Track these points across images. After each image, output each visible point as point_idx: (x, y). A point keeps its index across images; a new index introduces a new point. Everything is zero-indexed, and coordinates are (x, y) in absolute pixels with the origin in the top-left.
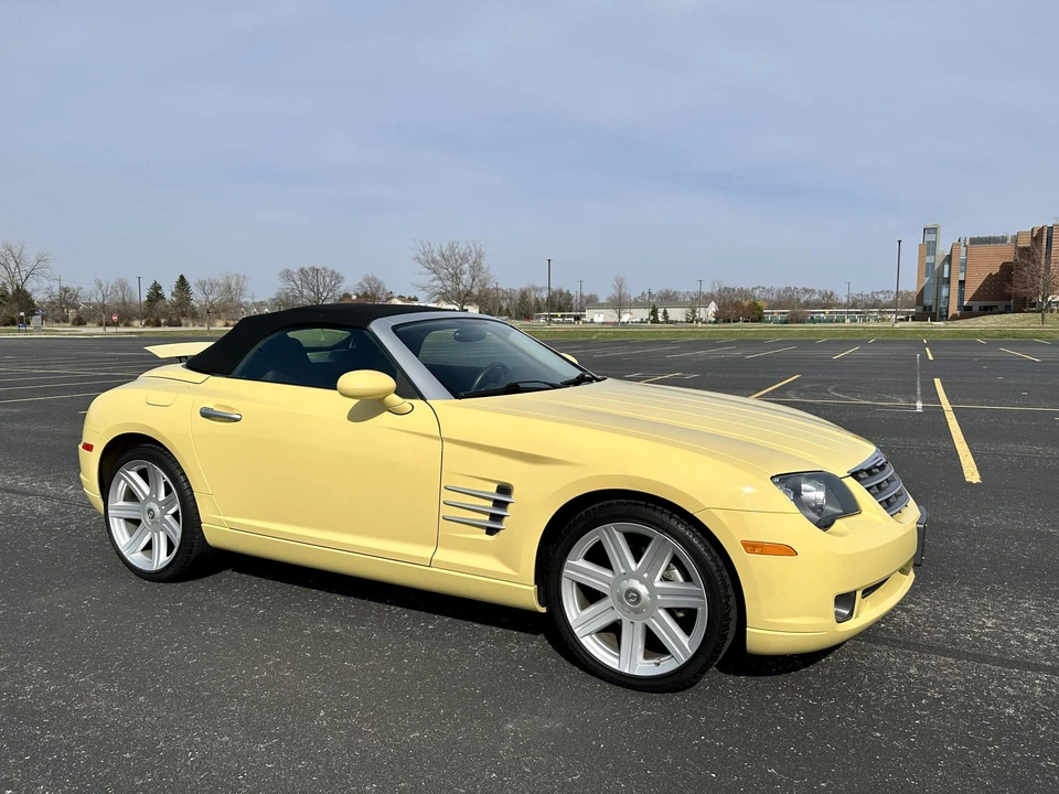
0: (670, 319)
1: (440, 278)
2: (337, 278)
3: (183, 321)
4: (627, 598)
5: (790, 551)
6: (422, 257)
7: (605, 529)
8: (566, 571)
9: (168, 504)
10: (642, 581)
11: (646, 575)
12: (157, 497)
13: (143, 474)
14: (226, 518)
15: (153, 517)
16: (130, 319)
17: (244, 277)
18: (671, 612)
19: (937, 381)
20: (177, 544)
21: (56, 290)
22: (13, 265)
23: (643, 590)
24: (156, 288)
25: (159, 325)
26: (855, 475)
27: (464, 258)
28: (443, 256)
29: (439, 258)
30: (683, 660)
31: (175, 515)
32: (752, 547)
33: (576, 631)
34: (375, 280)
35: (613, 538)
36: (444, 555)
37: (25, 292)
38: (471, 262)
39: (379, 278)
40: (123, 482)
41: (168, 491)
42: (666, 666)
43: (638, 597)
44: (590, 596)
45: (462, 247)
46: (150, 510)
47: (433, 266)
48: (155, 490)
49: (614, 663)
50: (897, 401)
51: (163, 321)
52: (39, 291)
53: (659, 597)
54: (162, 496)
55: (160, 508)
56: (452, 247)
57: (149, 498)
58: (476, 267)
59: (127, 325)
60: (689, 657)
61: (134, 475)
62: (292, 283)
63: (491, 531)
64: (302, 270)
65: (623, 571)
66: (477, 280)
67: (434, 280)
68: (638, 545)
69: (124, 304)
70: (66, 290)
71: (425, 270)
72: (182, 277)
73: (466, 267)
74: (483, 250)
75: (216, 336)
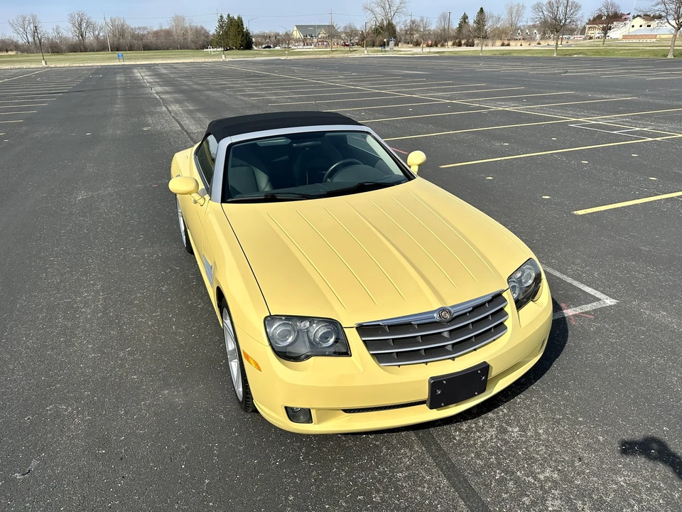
3: (476, 42)
5: (258, 367)
16: (446, 41)
17: (523, 6)
21: (408, 22)
22: (388, 7)
24: (465, 18)
25: (460, 45)
26: (362, 329)
32: (245, 355)
37: (392, 24)
51: (463, 42)
52: (400, 24)
59: (443, 46)
62: (541, 14)
69: (444, 30)
70: (413, 22)
72: (482, 9)
75: (488, 54)
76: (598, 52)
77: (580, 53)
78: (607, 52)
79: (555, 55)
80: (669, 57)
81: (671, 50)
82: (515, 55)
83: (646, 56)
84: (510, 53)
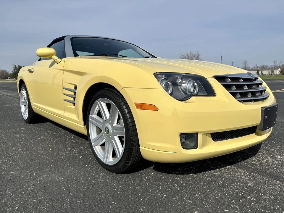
0: (263, 74)
7: (99, 102)
10: (110, 124)
14: (34, 103)
28: (188, 56)
32: (140, 106)
33: (92, 144)
36: (67, 114)
38: (196, 57)
45: (194, 53)
53: (114, 131)
60: (120, 158)
63: (74, 104)
65: (105, 120)
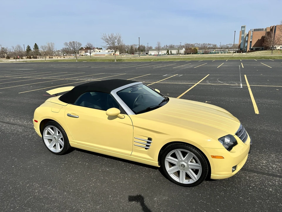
0: (172, 53)
1: (109, 44)
2: (80, 44)
3: (37, 57)
4: (182, 166)
5: (222, 158)
6: (103, 38)
7: (176, 150)
8: (166, 159)
9: (59, 136)
10: (185, 162)
11: (186, 161)
12: (56, 134)
13: (52, 128)
14: (76, 141)
15: (56, 139)
17: (53, 43)
18: (192, 169)
19: (245, 76)
20: (63, 146)
21: (0, 48)
23: (185, 164)
24: (29, 47)
25: (30, 58)
26: (237, 134)
27: (116, 38)
28: (109, 38)
29: (108, 38)
30: (195, 181)
31: (62, 139)
32: (214, 157)
33: (168, 173)
34: (90, 44)
35: (178, 152)
36: (134, 153)
38: (117, 39)
39: (91, 44)
40: (46, 130)
41: (59, 133)
42: (191, 182)
43: (184, 166)
44: (172, 165)
45: (115, 35)
46: (54, 138)
47: (107, 41)
48: (55, 133)
49: (178, 180)
50: (235, 84)
51: (32, 57)
53: (190, 166)
54: (58, 134)
55: (57, 137)
56: (112, 35)
57: (54, 135)
58: (119, 41)
59: (22, 58)
60: (197, 180)
61: (49, 129)
62: (68, 46)
63: (146, 149)
64: (70, 43)
65: (180, 160)
66: (119, 44)
67: (107, 45)
68: (184, 154)
69: (20, 52)
70: (3, 48)
71: (105, 42)
72: (36, 44)
73: (116, 41)
74: (121, 36)
75: (48, 61)
76: (91, 60)
77: (85, 60)
78: (94, 60)
79: (77, 61)
80: (115, 61)
81: (115, 59)
82: (60, 61)
83: (107, 61)
84: (57, 61)
